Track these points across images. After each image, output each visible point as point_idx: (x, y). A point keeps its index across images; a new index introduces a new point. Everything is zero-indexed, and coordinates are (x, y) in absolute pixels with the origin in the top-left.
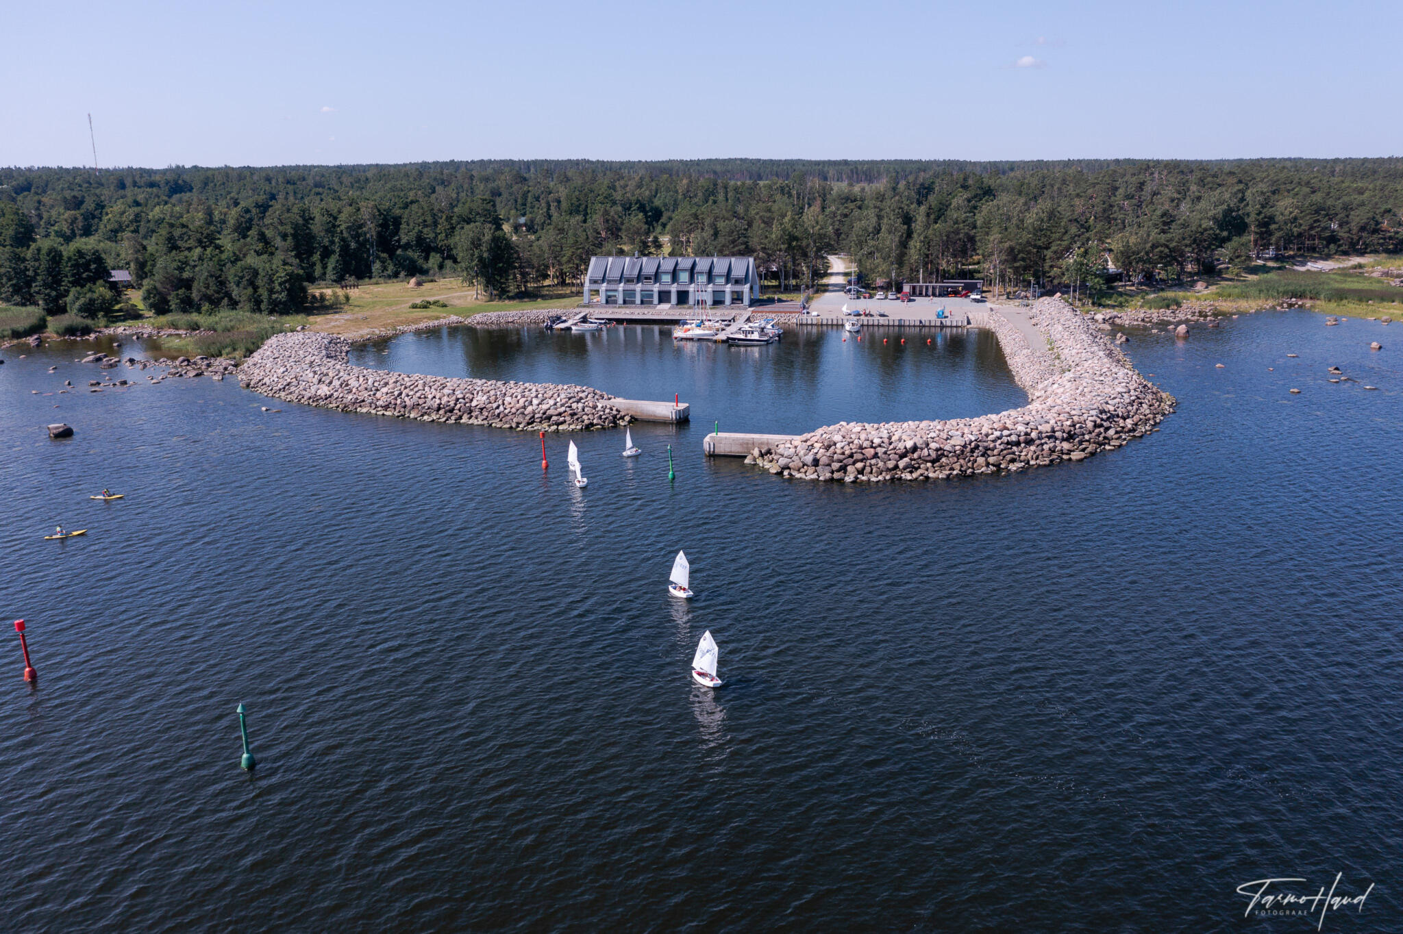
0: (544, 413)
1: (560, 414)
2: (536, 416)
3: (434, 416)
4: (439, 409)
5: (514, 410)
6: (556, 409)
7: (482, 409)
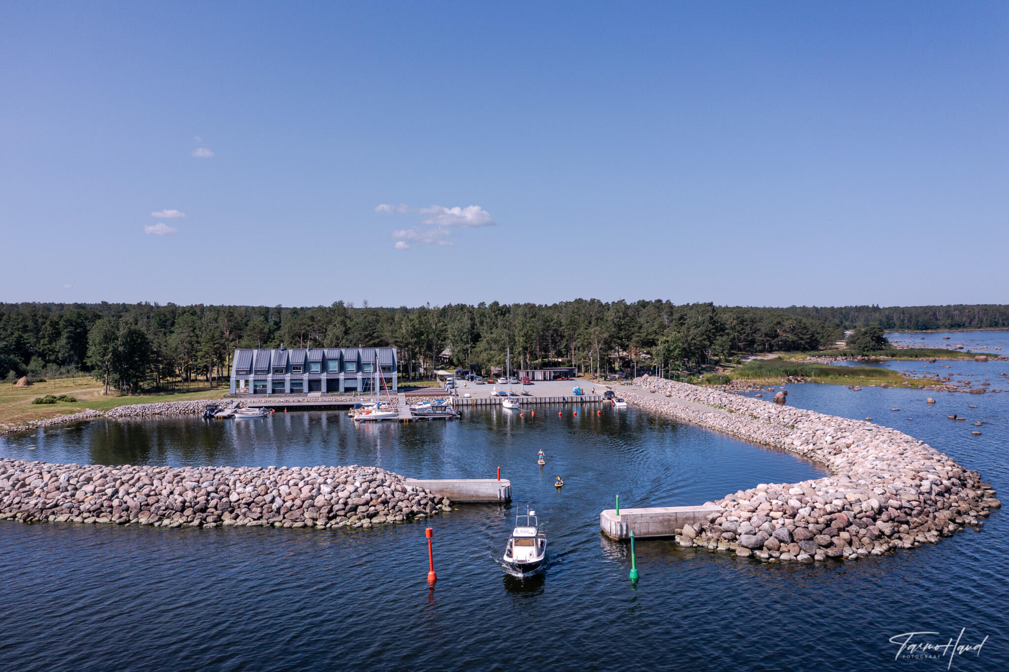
0: (346, 504)
1: (367, 503)
2: (336, 507)
3: (178, 520)
4: (183, 509)
5: (298, 502)
6: (360, 496)
7: (248, 504)
